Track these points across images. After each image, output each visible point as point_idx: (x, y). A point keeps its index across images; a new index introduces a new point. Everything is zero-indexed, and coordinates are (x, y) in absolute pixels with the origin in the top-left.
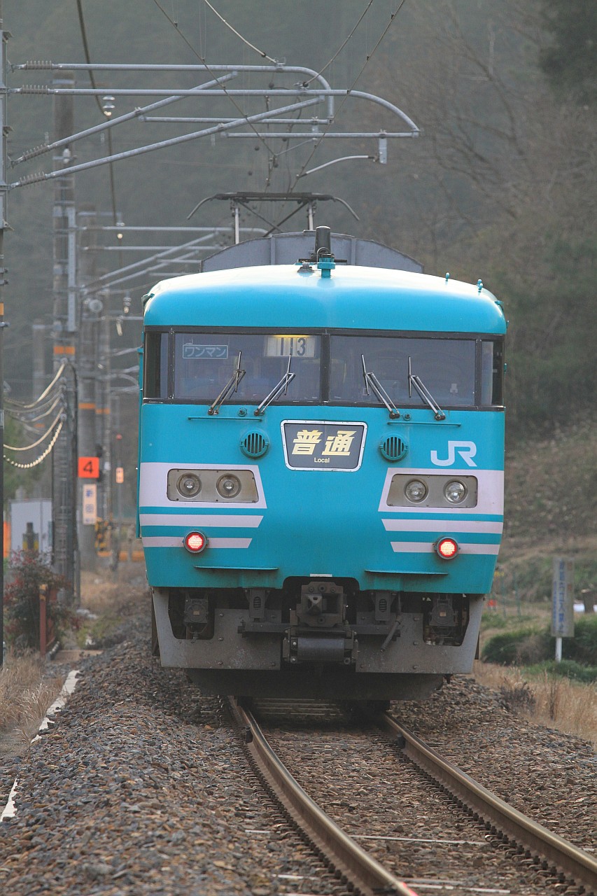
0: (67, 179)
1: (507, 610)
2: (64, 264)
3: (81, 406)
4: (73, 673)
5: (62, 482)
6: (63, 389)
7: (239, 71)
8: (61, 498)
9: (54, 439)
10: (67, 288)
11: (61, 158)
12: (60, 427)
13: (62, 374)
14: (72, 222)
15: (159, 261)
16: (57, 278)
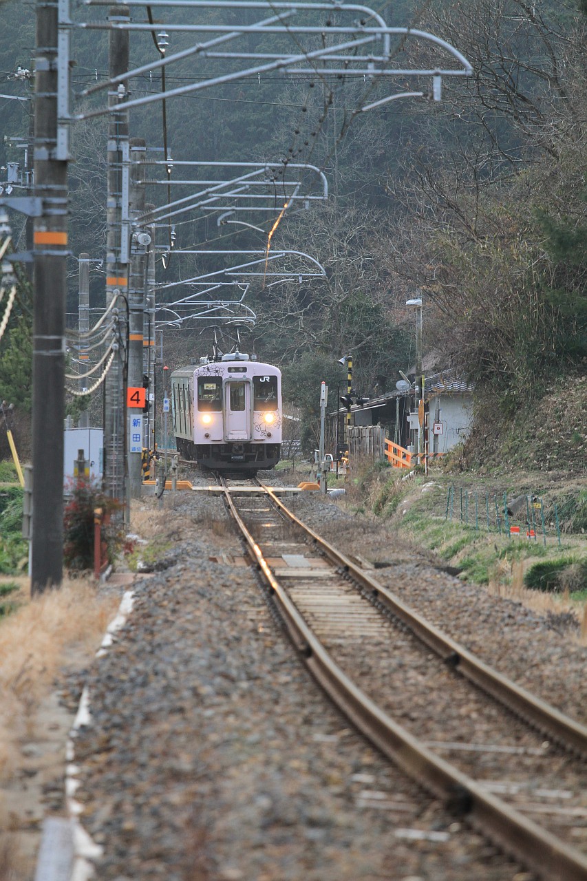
0: (122, 114)
1: (548, 539)
2: (118, 197)
3: (132, 338)
4: (128, 594)
5: (113, 410)
6: (115, 320)
7: (298, 9)
8: (112, 426)
9: (107, 368)
10: (120, 221)
11: (115, 93)
12: (112, 355)
13: (115, 305)
14: (126, 157)
15: (210, 195)
16: (111, 210)
